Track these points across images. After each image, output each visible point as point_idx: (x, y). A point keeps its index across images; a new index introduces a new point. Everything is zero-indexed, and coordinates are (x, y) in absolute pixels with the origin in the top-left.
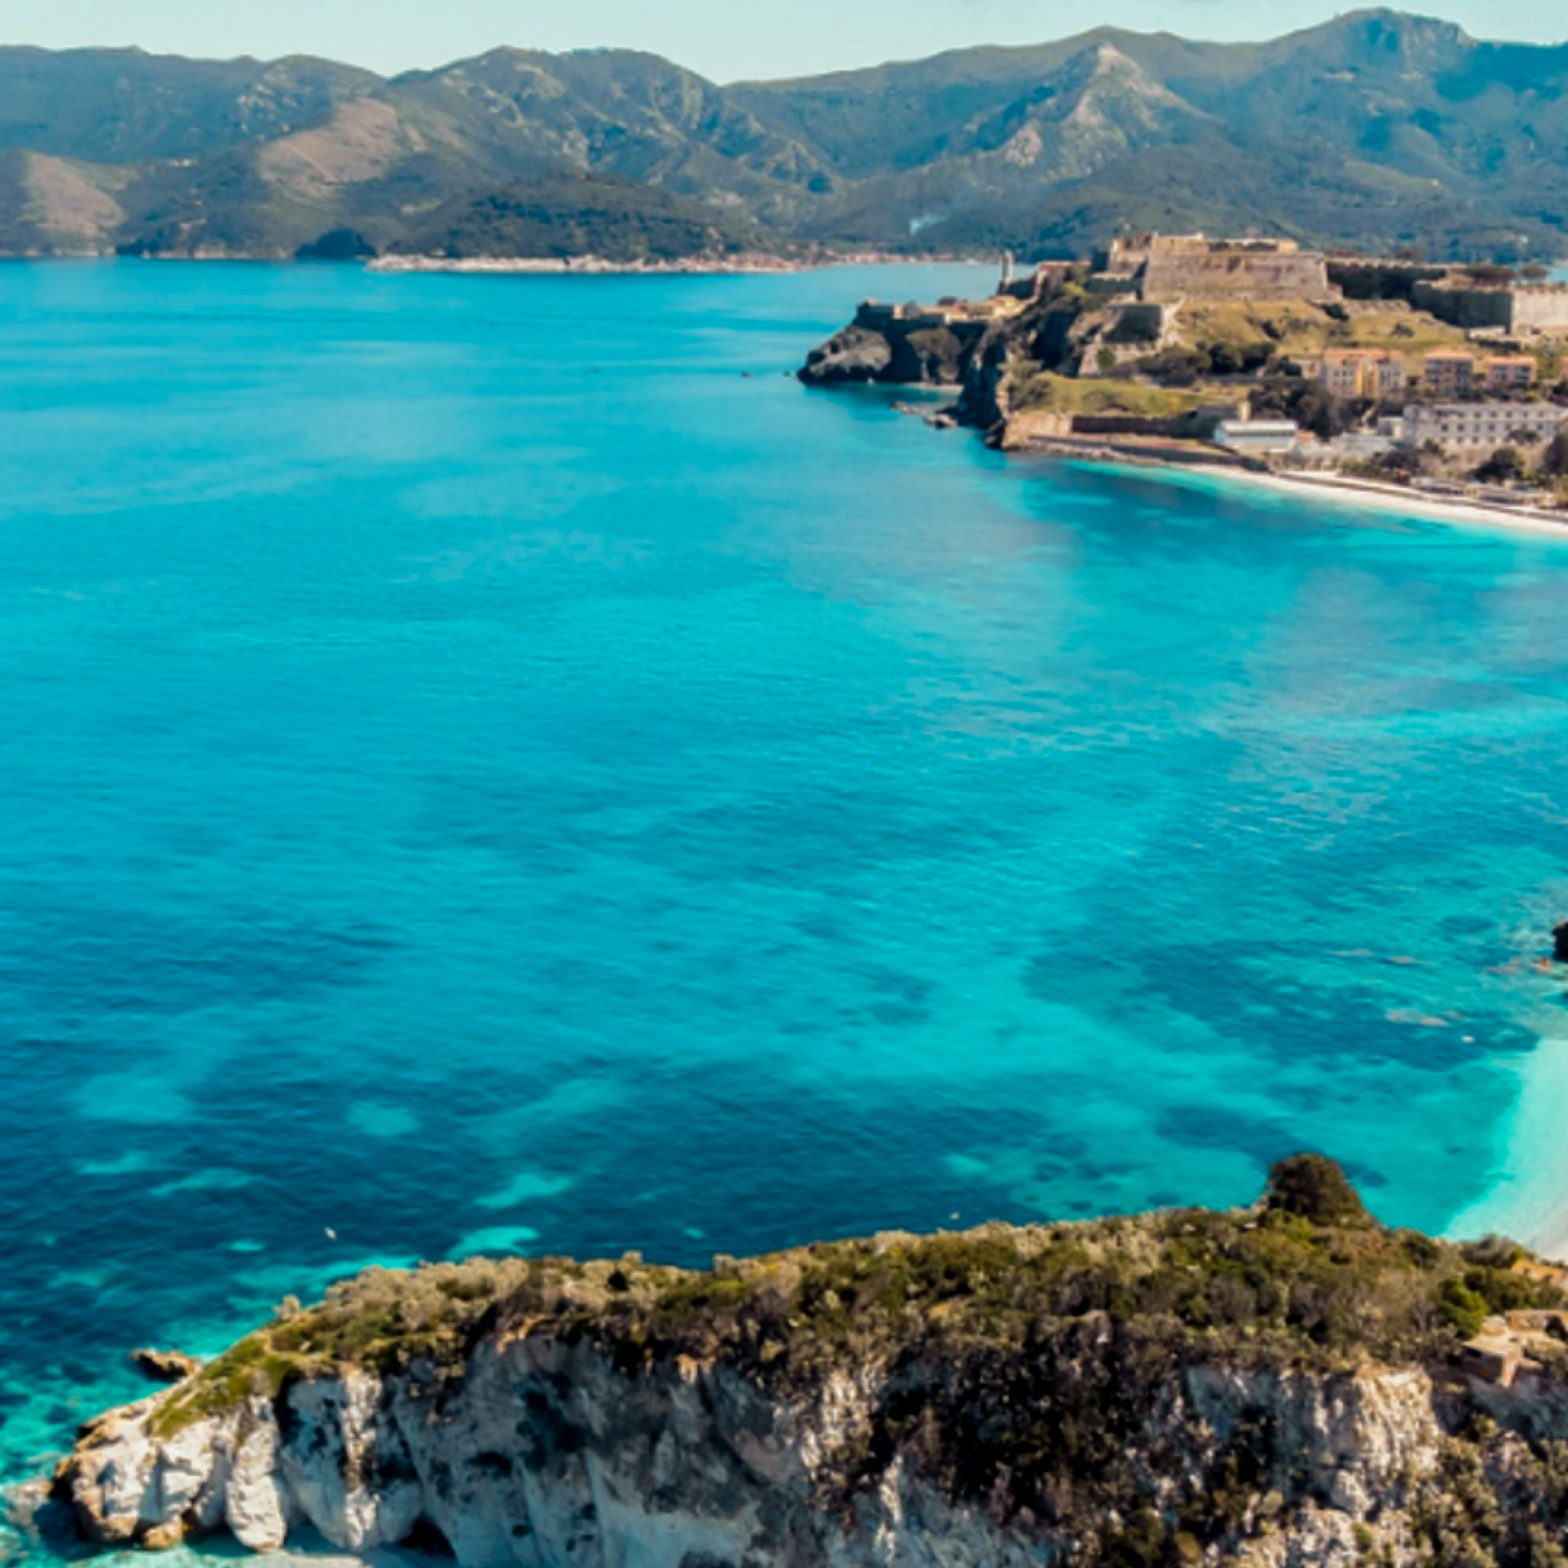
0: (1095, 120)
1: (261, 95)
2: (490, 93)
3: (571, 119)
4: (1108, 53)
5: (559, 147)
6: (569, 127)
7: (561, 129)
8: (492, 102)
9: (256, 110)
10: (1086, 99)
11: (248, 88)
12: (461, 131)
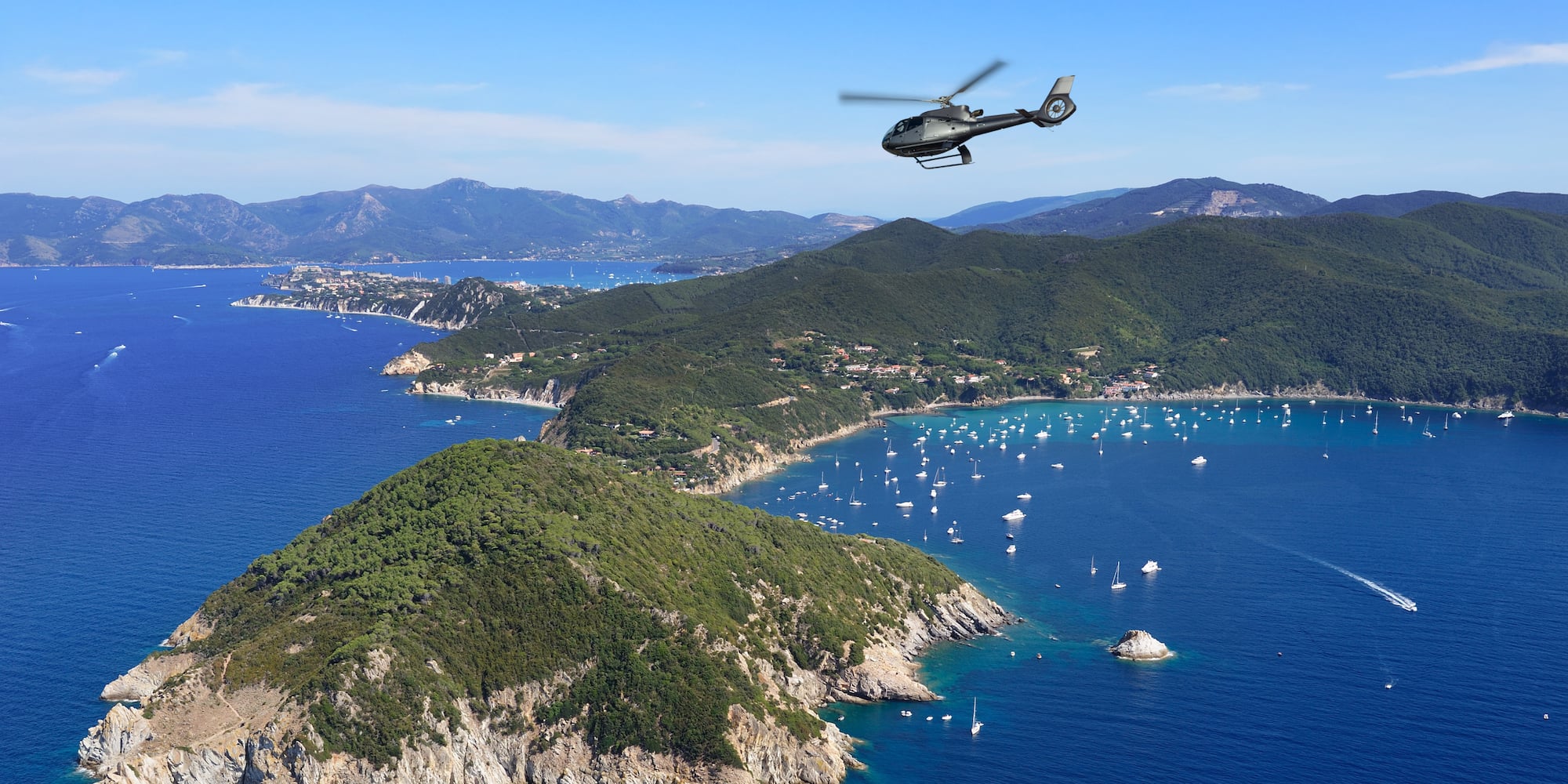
0: (364, 218)
1: (83, 210)
2: (167, 211)
3: (195, 218)
4: (368, 197)
5: (193, 228)
6: (195, 221)
7: (192, 221)
8: (168, 214)
9: (83, 216)
10: (361, 212)
11: (78, 209)
12: (161, 224)
